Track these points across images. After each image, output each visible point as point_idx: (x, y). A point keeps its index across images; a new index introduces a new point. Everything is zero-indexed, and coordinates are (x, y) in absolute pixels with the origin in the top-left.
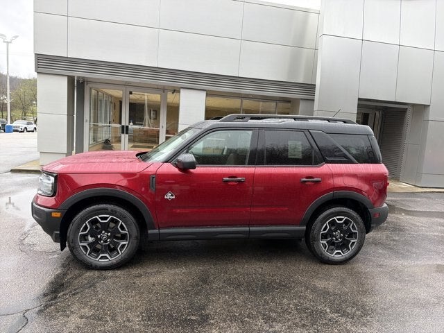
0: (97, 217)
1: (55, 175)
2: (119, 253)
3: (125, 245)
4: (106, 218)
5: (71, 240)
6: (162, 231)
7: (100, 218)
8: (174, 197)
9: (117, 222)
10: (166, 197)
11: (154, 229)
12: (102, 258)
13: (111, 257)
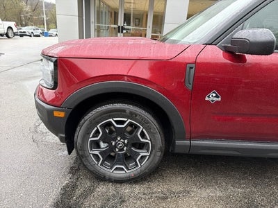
0: (111, 120)
1: (54, 59)
2: (137, 166)
3: (146, 156)
4: (122, 122)
5: (79, 148)
6: (194, 142)
7: (115, 121)
8: (219, 99)
9: (137, 127)
10: (207, 99)
11: (184, 139)
12: (116, 169)
13: (128, 169)
